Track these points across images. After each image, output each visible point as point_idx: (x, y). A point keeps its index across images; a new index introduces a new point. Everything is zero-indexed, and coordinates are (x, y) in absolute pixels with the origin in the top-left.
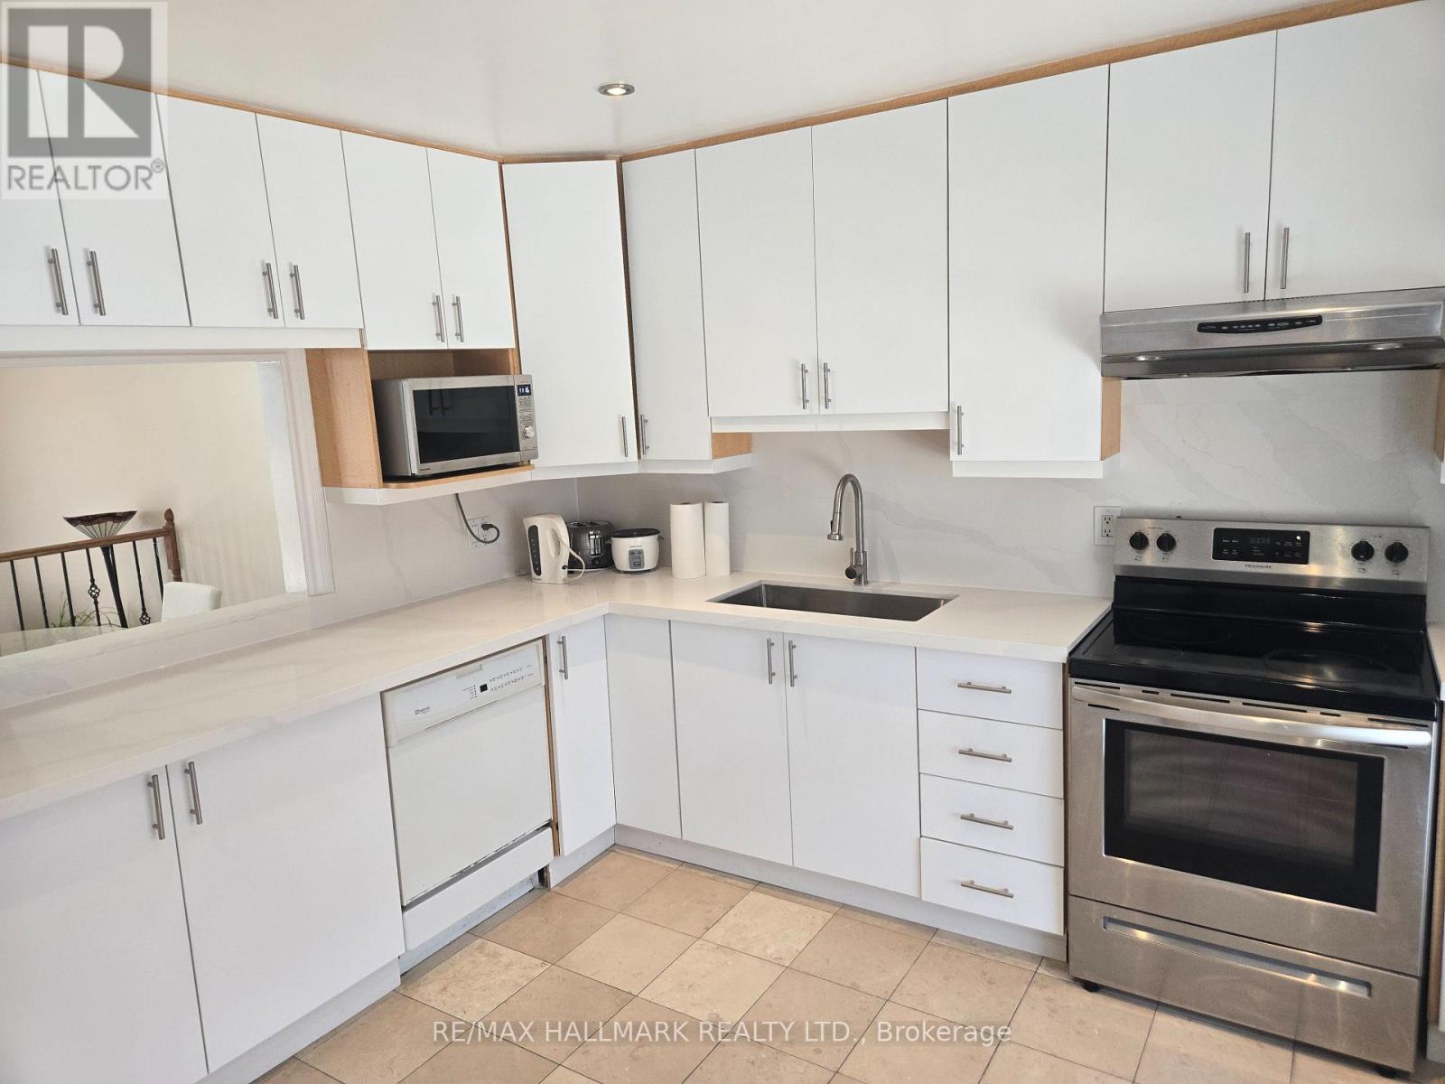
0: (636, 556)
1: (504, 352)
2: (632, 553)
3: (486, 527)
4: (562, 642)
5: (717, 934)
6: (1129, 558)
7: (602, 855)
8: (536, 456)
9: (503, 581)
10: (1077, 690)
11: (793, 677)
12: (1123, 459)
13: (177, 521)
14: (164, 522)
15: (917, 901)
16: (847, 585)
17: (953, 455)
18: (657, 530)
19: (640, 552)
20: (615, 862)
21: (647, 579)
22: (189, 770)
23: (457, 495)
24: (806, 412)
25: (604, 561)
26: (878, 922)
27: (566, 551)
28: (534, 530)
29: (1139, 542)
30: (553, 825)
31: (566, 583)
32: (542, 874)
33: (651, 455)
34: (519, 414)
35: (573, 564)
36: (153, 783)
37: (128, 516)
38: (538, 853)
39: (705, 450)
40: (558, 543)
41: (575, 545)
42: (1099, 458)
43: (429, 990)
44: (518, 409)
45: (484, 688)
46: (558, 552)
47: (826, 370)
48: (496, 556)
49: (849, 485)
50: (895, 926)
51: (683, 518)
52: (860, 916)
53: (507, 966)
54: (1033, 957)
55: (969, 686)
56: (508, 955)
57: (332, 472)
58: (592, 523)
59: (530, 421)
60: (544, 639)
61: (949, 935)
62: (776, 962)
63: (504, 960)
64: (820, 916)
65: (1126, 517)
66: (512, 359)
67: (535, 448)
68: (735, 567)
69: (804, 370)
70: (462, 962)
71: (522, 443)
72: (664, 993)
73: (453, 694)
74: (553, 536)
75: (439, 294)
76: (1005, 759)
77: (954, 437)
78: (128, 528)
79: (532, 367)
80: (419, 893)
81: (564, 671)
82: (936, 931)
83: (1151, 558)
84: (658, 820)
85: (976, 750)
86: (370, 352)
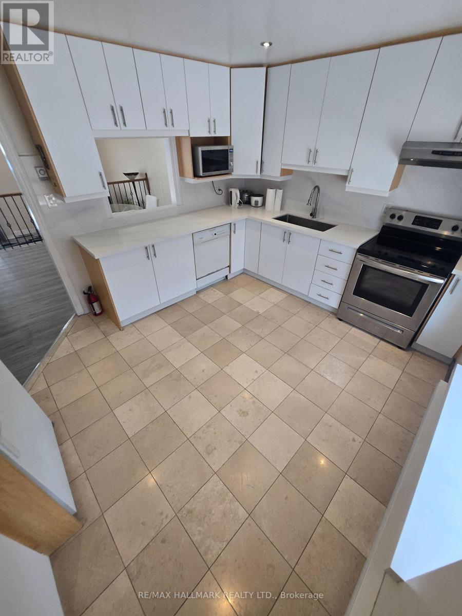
0: (257, 202)
1: (227, 137)
2: (255, 201)
3: (219, 190)
4: (235, 225)
5: (262, 295)
6: (389, 221)
7: (240, 274)
8: (233, 171)
9: (223, 205)
10: (358, 256)
11: (289, 242)
12: (397, 191)
13: (148, 176)
14: (145, 177)
15: (307, 296)
16: (310, 218)
17: (347, 183)
18: (263, 195)
19: (258, 201)
20: (242, 276)
21: (258, 208)
22: (153, 246)
23: (213, 182)
24: (308, 165)
25: (248, 202)
26: (298, 299)
27: (239, 199)
28: (231, 192)
29: (393, 216)
30: (229, 267)
31: (238, 208)
32: (226, 277)
33: (264, 173)
34: (229, 158)
35: (240, 202)
36: (146, 248)
37: (137, 174)
38: (225, 272)
39: (278, 173)
40: (237, 197)
41: (241, 198)
42: (389, 190)
43: (201, 296)
44: (229, 156)
45: (215, 234)
46: (237, 199)
47: (317, 151)
48: (221, 198)
49: (317, 189)
50: (301, 300)
51: (270, 193)
52: (294, 297)
53: (217, 294)
54: (330, 312)
55: (332, 251)
56: (217, 292)
57: (182, 173)
58: (247, 191)
59: (232, 161)
60: (230, 224)
61: (312, 304)
62: (273, 303)
63: (216, 293)
64: (285, 295)
65: (393, 208)
66: (229, 139)
67: (233, 169)
68: (282, 208)
69: (311, 151)
70: (209, 291)
71: (229, 167)
72: (248, 305)
73: (208, 235)
74: (236, 194)
75: (210, 117)
76: (336, 269)
77: (348, 178)
78: (137, 177)
79: (235, 143)
80: (200, 277)
81: (235, 232)
82: (310, 303)
83: (395, 222)
84: (252, 268)
85: (330, 266)
86: (191, 138)
